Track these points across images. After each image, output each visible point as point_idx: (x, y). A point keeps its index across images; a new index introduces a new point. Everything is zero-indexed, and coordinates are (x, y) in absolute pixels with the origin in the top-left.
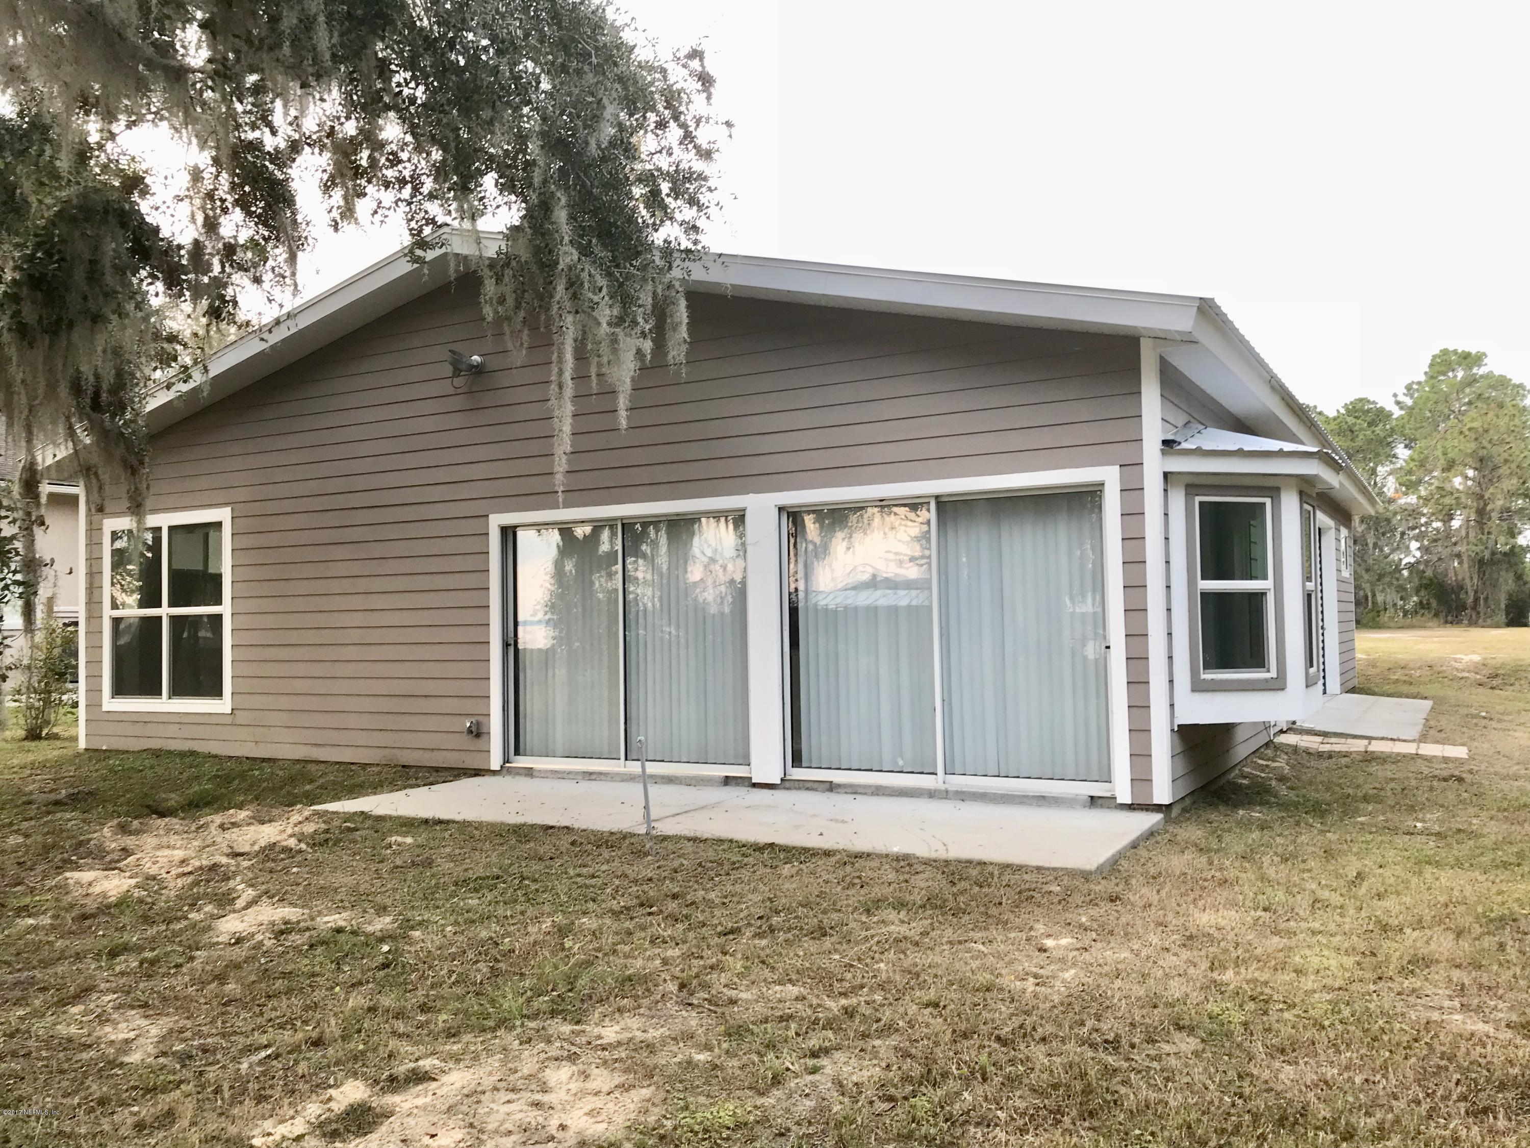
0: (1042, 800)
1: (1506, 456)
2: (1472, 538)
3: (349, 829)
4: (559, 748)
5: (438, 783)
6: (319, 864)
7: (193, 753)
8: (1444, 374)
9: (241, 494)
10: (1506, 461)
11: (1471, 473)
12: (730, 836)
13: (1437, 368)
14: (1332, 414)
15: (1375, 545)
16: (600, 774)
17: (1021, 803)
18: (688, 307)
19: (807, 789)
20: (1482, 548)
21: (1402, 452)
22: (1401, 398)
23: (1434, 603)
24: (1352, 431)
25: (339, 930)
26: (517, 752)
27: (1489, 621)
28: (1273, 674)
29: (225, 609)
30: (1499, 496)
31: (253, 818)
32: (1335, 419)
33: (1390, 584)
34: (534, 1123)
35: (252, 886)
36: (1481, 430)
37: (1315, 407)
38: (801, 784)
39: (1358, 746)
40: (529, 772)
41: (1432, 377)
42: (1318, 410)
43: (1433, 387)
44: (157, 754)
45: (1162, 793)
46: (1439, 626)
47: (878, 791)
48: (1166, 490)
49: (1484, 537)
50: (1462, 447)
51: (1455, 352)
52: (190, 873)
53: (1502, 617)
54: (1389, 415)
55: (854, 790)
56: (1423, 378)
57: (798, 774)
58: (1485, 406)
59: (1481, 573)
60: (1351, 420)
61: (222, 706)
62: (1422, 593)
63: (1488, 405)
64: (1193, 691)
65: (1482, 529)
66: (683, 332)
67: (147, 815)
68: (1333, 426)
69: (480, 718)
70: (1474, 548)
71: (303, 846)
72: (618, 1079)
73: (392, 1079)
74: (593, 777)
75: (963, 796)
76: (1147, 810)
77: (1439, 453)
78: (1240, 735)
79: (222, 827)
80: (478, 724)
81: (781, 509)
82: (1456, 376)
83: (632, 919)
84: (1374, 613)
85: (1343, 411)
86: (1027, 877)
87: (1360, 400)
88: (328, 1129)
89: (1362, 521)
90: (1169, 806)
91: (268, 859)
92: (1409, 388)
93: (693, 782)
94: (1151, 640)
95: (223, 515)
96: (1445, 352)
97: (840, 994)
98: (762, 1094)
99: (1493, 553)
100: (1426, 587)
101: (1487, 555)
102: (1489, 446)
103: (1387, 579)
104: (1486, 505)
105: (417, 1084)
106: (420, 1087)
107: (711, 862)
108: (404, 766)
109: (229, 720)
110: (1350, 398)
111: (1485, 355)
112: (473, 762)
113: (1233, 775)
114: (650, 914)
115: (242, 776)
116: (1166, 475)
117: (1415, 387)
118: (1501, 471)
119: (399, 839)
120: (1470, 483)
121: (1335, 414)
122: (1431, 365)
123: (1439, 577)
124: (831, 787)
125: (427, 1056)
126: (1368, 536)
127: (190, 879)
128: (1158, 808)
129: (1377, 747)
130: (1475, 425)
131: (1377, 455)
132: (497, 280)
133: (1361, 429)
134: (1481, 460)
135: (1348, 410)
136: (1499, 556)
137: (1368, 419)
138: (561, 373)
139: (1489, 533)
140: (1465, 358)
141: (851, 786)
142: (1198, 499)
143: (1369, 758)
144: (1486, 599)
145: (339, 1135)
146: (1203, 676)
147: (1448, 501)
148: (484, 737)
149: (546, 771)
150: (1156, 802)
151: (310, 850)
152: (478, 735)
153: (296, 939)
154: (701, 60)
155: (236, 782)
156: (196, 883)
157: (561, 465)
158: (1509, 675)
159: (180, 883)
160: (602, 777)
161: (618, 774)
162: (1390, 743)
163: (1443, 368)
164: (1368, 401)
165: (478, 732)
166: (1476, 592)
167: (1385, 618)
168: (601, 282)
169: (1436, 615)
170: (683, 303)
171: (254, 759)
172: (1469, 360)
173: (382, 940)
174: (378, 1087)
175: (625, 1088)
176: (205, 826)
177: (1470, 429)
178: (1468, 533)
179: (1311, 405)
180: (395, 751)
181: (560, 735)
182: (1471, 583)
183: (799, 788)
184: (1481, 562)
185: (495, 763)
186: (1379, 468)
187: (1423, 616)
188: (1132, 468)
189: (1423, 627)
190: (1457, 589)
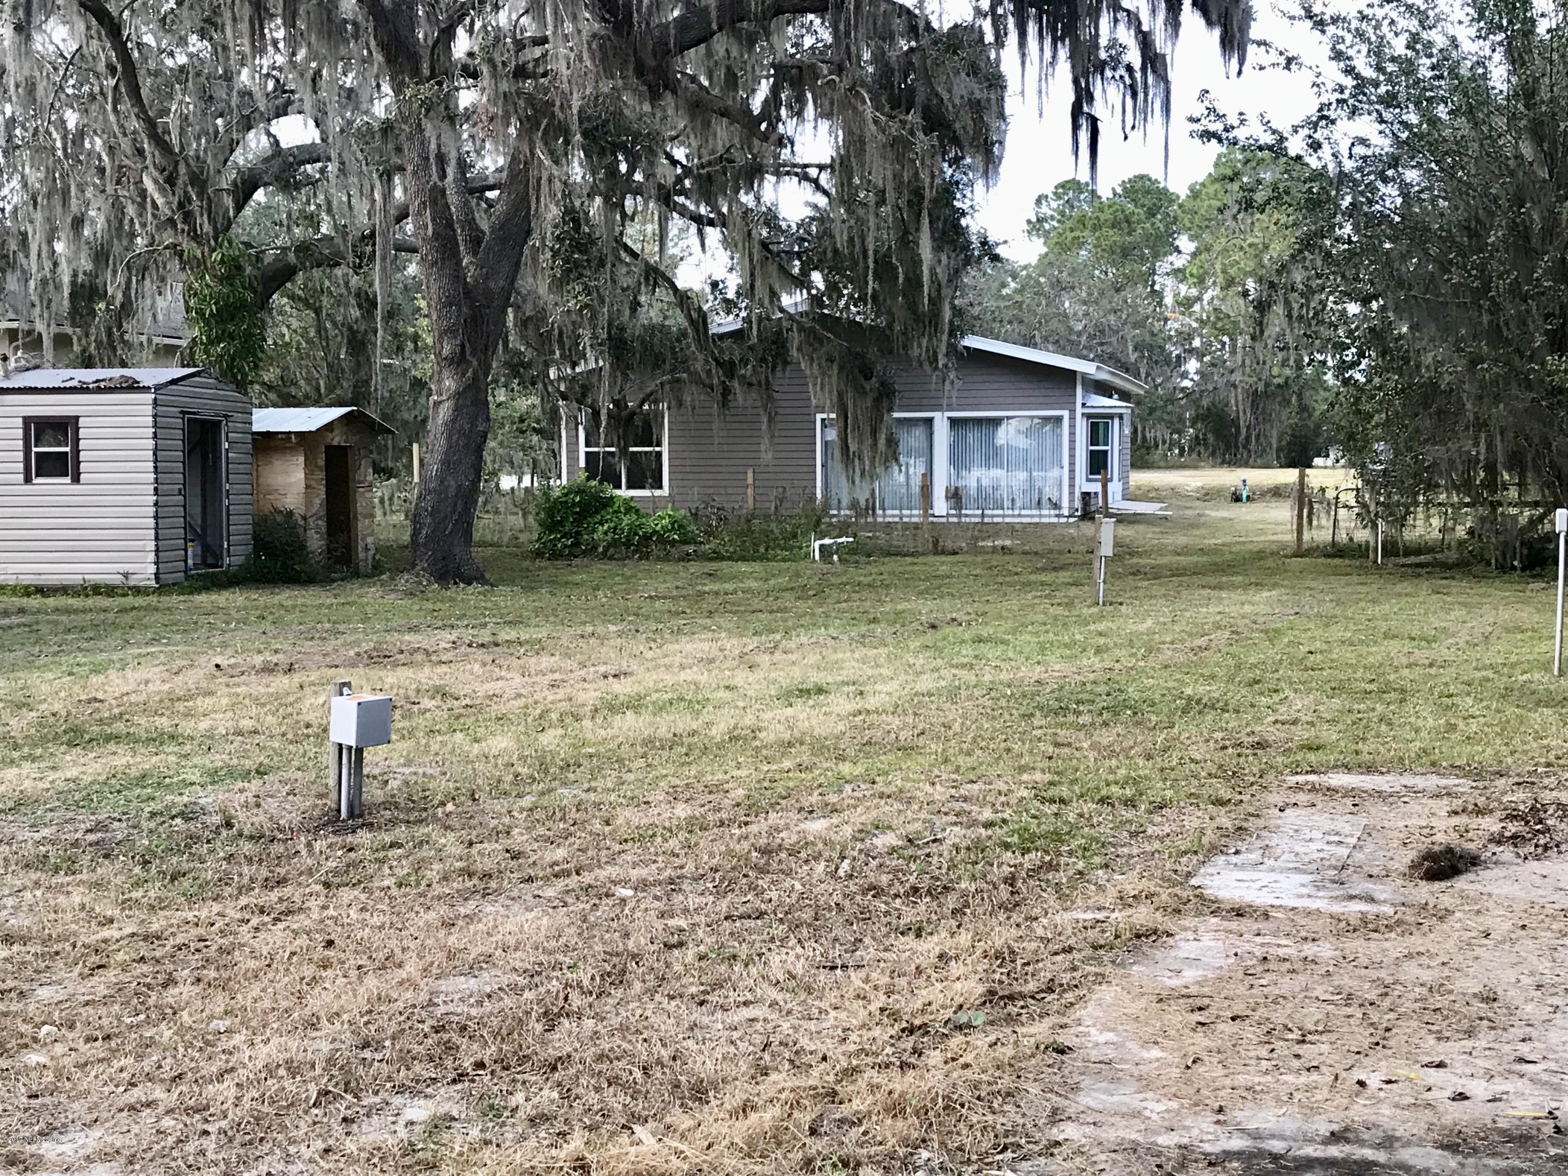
2: (1248, 369)
13: (1220, 167)
14: (1106, 194)
20: (1255, 378)
23: (1211, 438)
27: (1259, 461)
28: (1109, 476)
32: (1109, 203)
33: (1160, 418)
36: (1261, 247)
46: (1214, 467)
48: (1082, 419)
49: (1259, 367)
50: (1242, 263)
53: (1275, 457)
59: (1254, 405)
60: (1128, 206)
62: (1198, 425)
64: (1087, 482)
65: (1257, 357)
68: (1106, 216)
70: (1248, 379)
76: (1073, 517)
77: (1217, 267)
81: (948, 418)
84: (1144, 451)
85: (1119, 190)
87: (1141, 177)
89: (1135, 349)
94: (1076, 465)
99: (1267, 385)
100: (1203, 418)
101: (1261, 387)
102: (1269, 266)
103: (1158, 413)
104: (1262, 331)
116: (1082, 414)
121: (1111, 196)
126: (1140, 365)
128: (1076, 516)
130: (1258, 242)
131: (1155, 249)
133: (1138, 220)
135: (1125, 189)
137: (1148, 205)
142: (1091, 421)
144: (1258, 437)
146: (1090, 477)
166: (1248, 428)
167: (1157, 456)
169: (1213, 454)
182: (1245, 417)
184: (1255, 395)
187: (1199, 454)
188: (1073, 411)
189: (1196, 467)
190: (1235, 423)
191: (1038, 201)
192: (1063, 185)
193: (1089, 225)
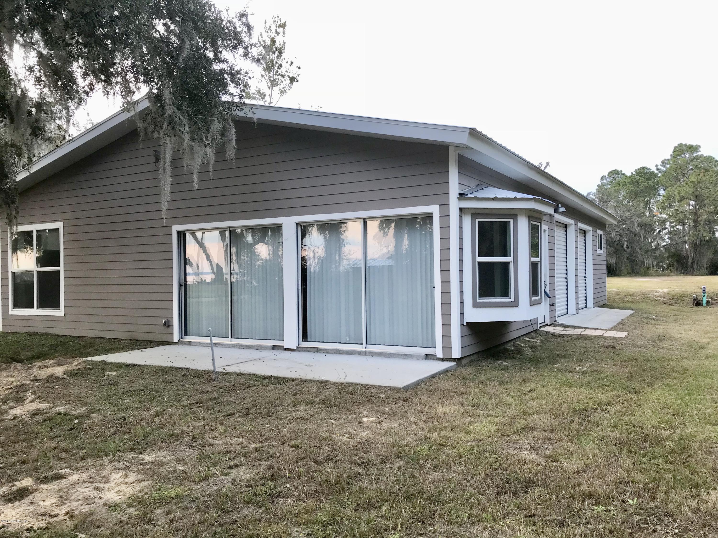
0: (405, 356)
1: (708, 194)
2: (691, 234)
3: (90, 369)
4: (205, 332)
5: (148, 348)
6: (69, 384)
7: (47, 334)
8: (680, 156)
9: (68, 216)
10: (708, 197)
11: (692, 203)
12: (254, 372)
13: (676, 153)
14: (629, 174)
15: (645, 237)
16: (219, 344)
17: (397, 357)
18: (235, 132)
19: (308, 351)
20: (695, 238)
21: (662, 192)
22: (660, 167)
23: (675, 264)
24: (638, 183)
25: (59, 414)
26: (186, 334)
27: (698, 273)
28: (513, 300)
29: (61, 268)
30: (705, 214)
31: (56, 363)
32: (630, 177)
33: (651, 255)
34: (92, 496)
35: (33, 394)
36: (696, 182)
37: (621, 171)
38: (305, 349)
39: (578, 332)
40: (190, 343)
41: (674, 157)
42: (623, 173)
43: (674, 162)
44: (30, 334)
45: (456, 353)
46: (677, 275)
47: (337, 352)
48: (461, 216)
49: (697, 233)
50: (687, 191)
51: (686, 145)
52: (11, 388)
53: (706, 271)
54: (656, 175)
55: (326, 351)
56: (669, 157)
57: (305, 344)
58: (699, 171)
59: (696, 250)
60: (638, 178)
61: (60, 312)
62: (670, 259)
63: (700, 170)
64: (474, 307)
65: (696, 229)
66: (234, 144)
67: (11, 362)
68: (629, 180)
69: (169, 319)
70: (692, 238)
71: (65, 376)
72: (140, 477)
73: (46, 478)
74: (217, 345)
75: (373, 354)
76: (450, 361)
77: (676, 193)
78: (513, 327)
79: (40, 368)
80: (168, 321)
81: (298, 224)
82: (685, 157)
83: (191, 409)
85: (634, 173)
86: (373, 391)
87: (643, 168)
88: (8, 497)
89: (638, 226)
90: (459, 359)
91: (47, 382)
92: (663, 162)
93: (259, 348)
94: (451, 284)
95: (59, 225)
96: (681, 145)
97: (259, 441)
98: (196, 484)
99: (701, 241)
100: (672, 256)
101: (698, 242)
102: (700, 190)
103: (650, 253)
104: (698, 218)
105: (57, 480)
106: (58, 481)
107: (240, 384)
108: (137, 340)
109: (63, 319)
110: (638, 167)
111: (700, 146)
112: (166, 338)
113: (509, 345)
114: (199, 407)
115: (63, 344)
116: (461, 209)
117: (666, 162)
118: (705, 202)
119: (110, 373)
120: (691, 207)
121: (630, 174)
122: (674, 152)
123: (679, 252)
124: (318, 350)
125: (67, 468)
126: (641, 233)
127: (11, 391)
128: (454, 360)
129: (588, 332)
130: (694, 180)
131: (650, 194)
132: (144, 121)
133: (642, 182)
134: (697, 196)
135: (636, 172)
136: (704, 242)
137: (646, 177)
138: (164, 164)
139: (699, 231)
140: (690, 148)
141: (326, 350)
142: (477, 220)
143: (581, 337)
144: (697, 262)
145: (12, 500)
146: (478, 301)
147: (681, 216)
148: (171, 327)
149: (197, 343)
150: (453, 357)
151: (68, 378)
152: (168, 326)
153: (40, 418)
154: (247, 18)
155: (60, 347)
156: (12, 393)
157: (165, 206)
158: (679, 299)
159: (7, 392)
160: (221, 346)
161: (228, 344)
162: (593, 331)
163: (679, 153)
164: (647, 169)
165: (168, 325)
166: (693, 259)
167: (651, 271)
168: (185, 122)
169: (677, 270)
170: (233, 130)
171: (73, 337)
172: (692, 149)
173: (76, 418)
174: (39, 481)
175: (139, 481)
176: (32, 367)
177: (691, 182)
178: (690, 231)
179: (619, 170)
180: (134, 333)
181: (205, 327)
182: (691, 255)
183: (305, 351)
184: (695, 244)
185: (176, 339)
186: (652, 201)
187: (671, 270)
188: (444, 206)
189: (669, 276)
190: (687, 258)
191: (602, 178)
192: (611, 172)
193: (621, 184)
